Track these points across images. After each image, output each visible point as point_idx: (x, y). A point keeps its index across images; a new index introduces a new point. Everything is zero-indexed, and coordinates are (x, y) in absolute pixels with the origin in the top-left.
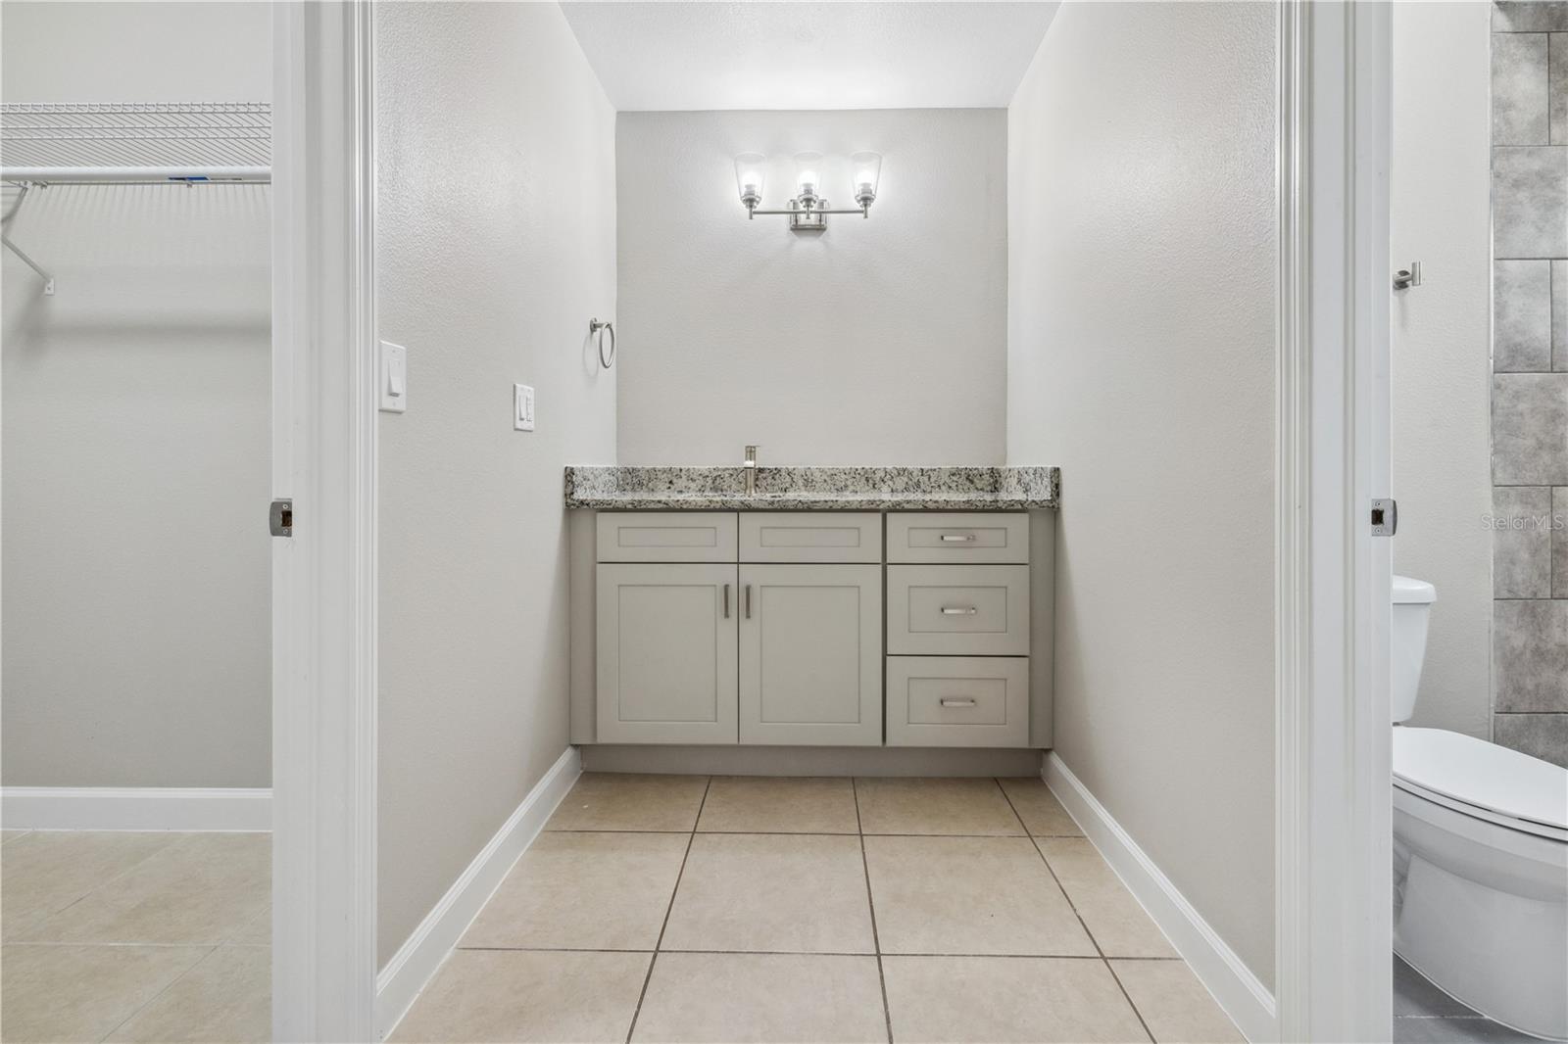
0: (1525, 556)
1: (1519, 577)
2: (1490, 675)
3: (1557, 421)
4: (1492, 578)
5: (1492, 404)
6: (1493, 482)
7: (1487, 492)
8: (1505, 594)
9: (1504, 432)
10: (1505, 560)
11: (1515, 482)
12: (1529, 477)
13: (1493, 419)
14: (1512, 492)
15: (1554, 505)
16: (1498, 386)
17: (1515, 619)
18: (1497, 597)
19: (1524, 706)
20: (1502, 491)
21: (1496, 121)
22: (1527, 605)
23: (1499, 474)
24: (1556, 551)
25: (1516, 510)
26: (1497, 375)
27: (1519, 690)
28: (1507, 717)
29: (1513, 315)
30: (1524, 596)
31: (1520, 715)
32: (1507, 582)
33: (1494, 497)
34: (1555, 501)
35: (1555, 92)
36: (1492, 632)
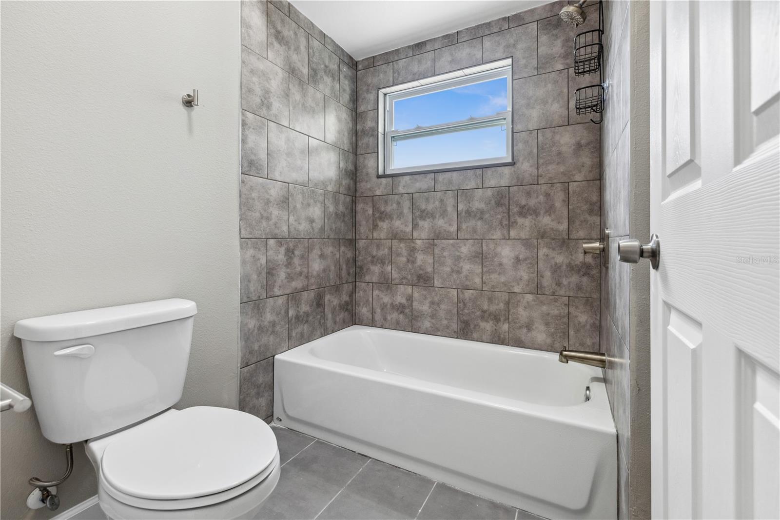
0: (255, 277)
1: (252, 289)
2: (238, 347)
3: (269, 205)
4: (239, 291)
5: (240, 191)
6: (240, 236)
7: (237, 242)
8: (245, 299)
9: (246, 208)
10: (246, 279)
11: (251, 236)
12: (257, 233)
13: (240, 200)
14: (249, 241)
15: (268, 249)
16: (243, 182)
17: (250, 313)
18: (242, 302)
19: (254, 360)
20: (244, 241)
21: (243, 31)
22: (255, 303)
23: (243, 232)
24: (268, 273)
25: (251, 252)
26: (243, 175)
27: (251, 352)
28: (246, 369)
29: (250, 144)
30: (254, 299)
31: (252, 365)
32: (247, 292)
33: (241, 245)
34: (268, 246)
35: (270, 34)
36: (239, 323)
